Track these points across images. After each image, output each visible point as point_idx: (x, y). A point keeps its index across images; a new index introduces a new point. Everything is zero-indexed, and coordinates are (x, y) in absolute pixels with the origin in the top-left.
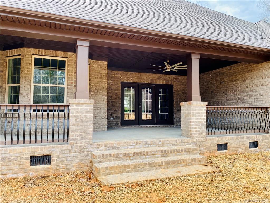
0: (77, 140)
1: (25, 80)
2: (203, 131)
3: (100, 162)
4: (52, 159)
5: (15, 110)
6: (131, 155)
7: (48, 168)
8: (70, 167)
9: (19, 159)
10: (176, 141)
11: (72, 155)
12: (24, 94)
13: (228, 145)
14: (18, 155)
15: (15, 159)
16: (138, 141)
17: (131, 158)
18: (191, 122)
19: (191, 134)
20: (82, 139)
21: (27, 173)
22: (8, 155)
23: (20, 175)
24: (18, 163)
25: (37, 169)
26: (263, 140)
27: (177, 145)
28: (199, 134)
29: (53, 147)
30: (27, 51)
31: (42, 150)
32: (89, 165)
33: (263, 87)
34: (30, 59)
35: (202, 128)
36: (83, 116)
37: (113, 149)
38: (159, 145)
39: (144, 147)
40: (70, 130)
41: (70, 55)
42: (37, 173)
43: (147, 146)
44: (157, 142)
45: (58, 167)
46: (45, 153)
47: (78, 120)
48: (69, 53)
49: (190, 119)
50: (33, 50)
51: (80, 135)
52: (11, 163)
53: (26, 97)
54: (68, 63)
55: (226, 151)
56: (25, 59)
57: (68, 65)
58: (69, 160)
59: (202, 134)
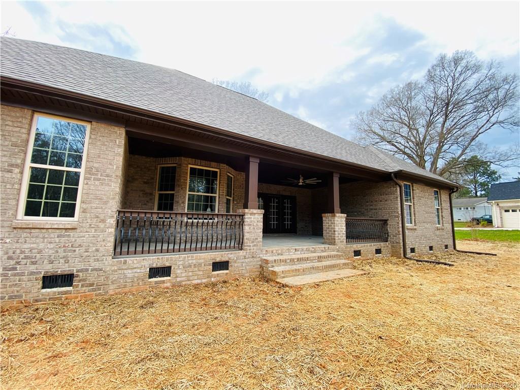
0: (250, 246)
1: (182, 189)
2: (344, 239)
3: (273, 266)
4: (230, 265)
5: (166, 218)
6: (295, 261)
7: (227, 274)
8: (245, 272)
9: (203, 265)
10: (325, 248)
11: (246, 260)
12: (181, 202)
13: (362, 251)
14: (202, 261)
15: (200, 265)
16: (297, 248)
17: (296, 263)
18: (334, 231)
19: (335, 242)
20: (254, 246)
21: (209, 279)
22: (194, 261)
23: (204, 281)
24: (202, 269)
25: (218, 274)
26: (384, 247)
27: (325, 251)
28: (341, 242)
29: (231, 254)
30: (184, 160)
31: (222, 256)
32: (260, 270)
33: (382, 203)
34: (187, 168)
35: (343, 237)
36: (255, 224)
37: (278, 254)
38: (312, 252)
39: (301, 254)
40: (245, 237)
41: (222, 166)
42: (218, 279)
43: (303, 252)
44: (311, 249)
45: (235, 272)
46: (224, 259)
47: (252, 227)
48: (221, 165)
49: (334, 228)
50: (190, 160)
51: (253, 242)
52: (196, 269)
53: (182, 205)
54: (220, 173)
55: (360, 257)
56: (182, 168)
57: (220, 176)
58: (243, 265)
59: (343, 242)
